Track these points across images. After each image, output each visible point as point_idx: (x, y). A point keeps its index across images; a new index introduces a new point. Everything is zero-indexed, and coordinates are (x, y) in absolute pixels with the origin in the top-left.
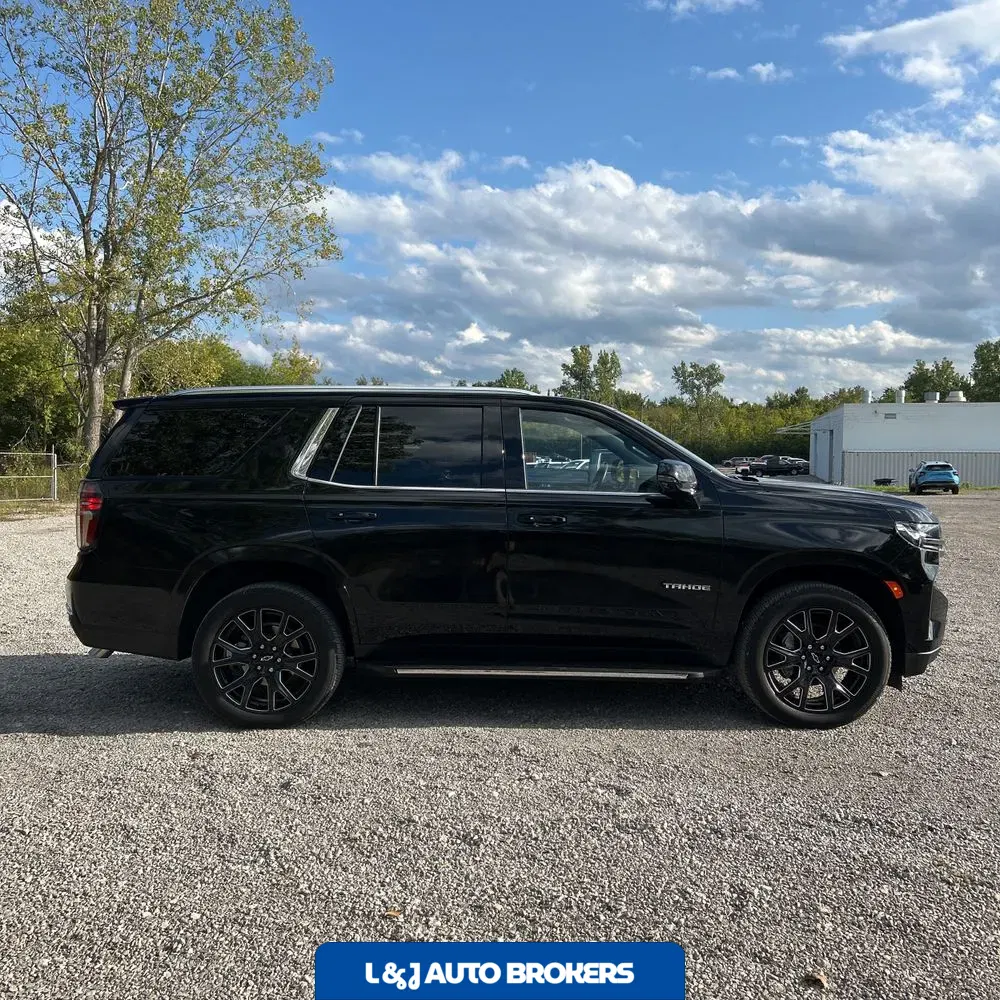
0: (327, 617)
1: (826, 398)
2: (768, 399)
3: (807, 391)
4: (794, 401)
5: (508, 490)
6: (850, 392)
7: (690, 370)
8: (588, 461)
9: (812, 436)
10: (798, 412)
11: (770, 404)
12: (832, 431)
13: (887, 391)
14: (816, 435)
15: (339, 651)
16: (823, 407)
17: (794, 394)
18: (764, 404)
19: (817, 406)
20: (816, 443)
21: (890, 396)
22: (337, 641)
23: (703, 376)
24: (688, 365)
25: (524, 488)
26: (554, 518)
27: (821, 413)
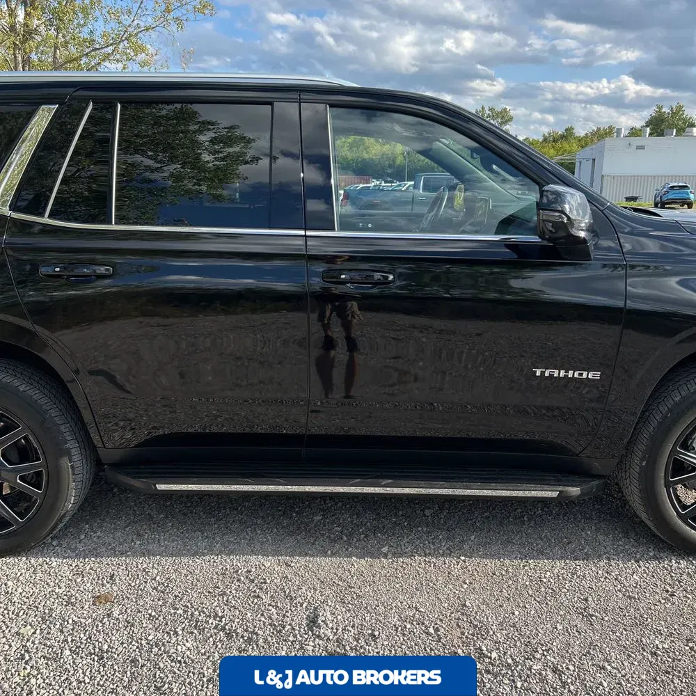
0: (53, 413)
1: (586, 134)
2: (544, 136)
3: (573, 129)
4: (563, 137)
5: (309, 233)
6: (604, 130)
7: (488, 112)
8: (413, 183)
9: (577, 164)
10: (566, 145)
11: (545, 140)
12: (594, 160)
13: (632, 129)
14: (580, 162)
15: (75, 458)
16: (584, 142)
17: (564, 131)
18: (541, 139)
19: (579, 141)
20: (580, 169)
21: (634, 133)
22: (72, 445)
23: (498, 117)
24: (487, 109)
25: (333, 229)
26: (378, 276)
27: (582, 147)
